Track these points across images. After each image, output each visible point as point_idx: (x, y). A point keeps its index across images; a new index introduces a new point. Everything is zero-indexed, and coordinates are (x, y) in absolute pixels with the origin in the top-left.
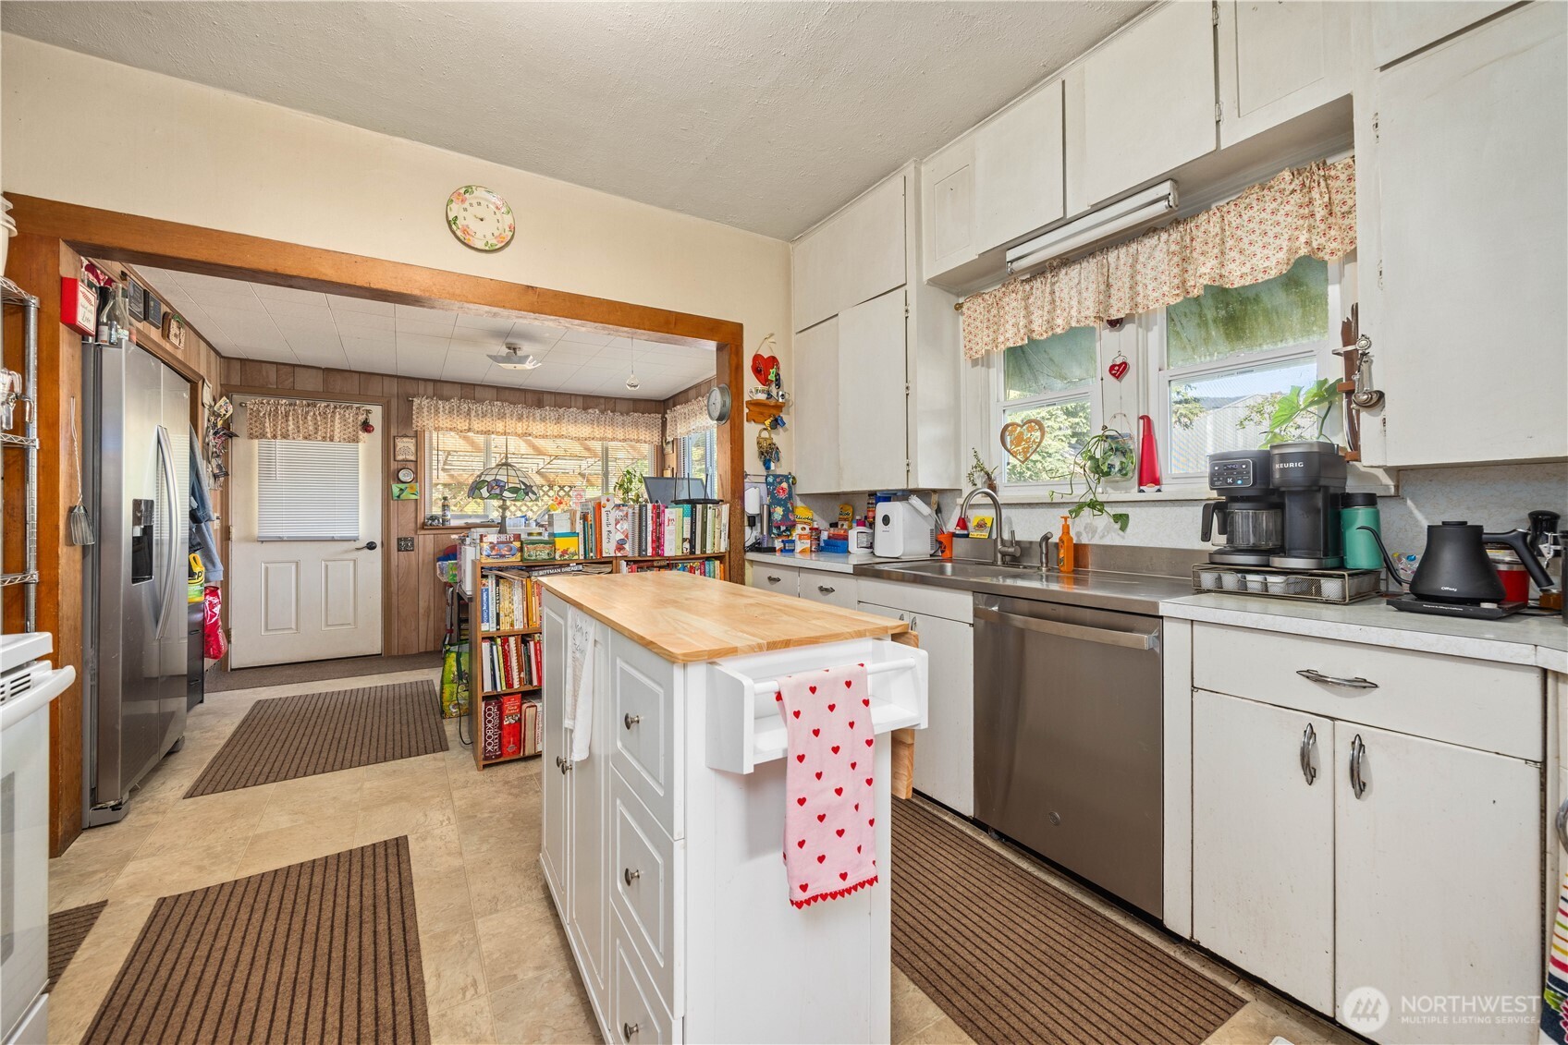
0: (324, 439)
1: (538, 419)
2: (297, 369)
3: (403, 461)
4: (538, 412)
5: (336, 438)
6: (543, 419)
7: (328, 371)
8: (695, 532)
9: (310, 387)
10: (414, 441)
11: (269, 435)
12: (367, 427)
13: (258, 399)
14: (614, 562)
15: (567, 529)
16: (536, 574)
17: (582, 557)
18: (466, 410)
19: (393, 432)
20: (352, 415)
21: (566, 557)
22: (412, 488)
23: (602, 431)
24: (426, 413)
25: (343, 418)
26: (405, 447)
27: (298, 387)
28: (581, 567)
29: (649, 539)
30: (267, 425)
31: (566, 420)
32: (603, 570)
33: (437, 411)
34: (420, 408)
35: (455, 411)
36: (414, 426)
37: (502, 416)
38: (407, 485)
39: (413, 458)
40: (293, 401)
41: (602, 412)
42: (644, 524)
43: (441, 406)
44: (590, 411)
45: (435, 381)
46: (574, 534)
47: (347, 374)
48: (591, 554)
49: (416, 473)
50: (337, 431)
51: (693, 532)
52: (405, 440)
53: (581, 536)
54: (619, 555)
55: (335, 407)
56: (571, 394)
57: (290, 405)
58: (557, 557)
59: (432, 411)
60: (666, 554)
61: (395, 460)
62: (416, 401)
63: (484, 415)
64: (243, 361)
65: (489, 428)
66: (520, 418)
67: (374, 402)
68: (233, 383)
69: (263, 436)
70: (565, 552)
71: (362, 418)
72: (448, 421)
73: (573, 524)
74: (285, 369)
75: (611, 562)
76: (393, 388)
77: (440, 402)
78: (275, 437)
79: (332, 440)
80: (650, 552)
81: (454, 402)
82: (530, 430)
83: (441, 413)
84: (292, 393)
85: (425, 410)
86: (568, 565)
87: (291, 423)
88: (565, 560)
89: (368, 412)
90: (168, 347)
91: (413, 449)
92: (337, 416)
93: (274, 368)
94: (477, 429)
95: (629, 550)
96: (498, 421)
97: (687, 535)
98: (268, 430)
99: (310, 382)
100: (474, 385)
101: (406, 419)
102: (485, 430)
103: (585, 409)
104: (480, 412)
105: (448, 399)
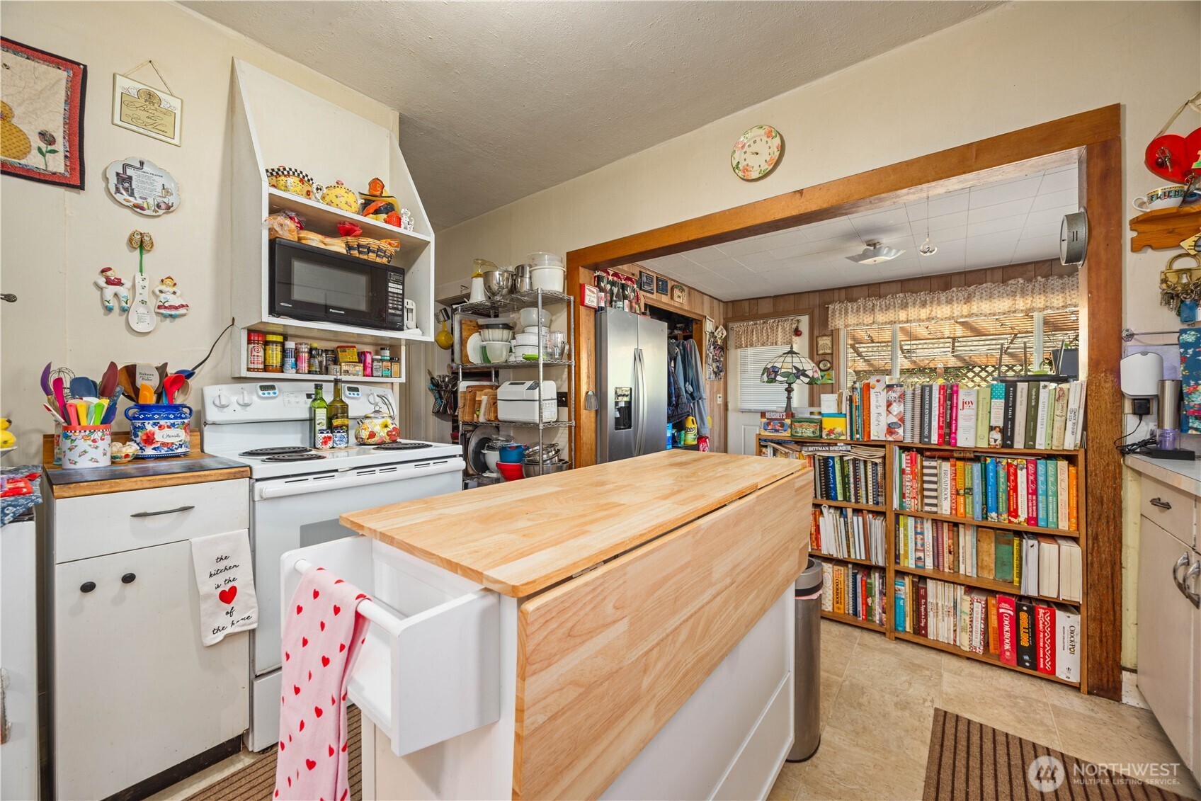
0: (772, 344)
1: (944, 302)
2: (759, 301)
3: (823, 354)
4: (943, 296)
5: (779, 343)
6: (949, 302)
7: (776, 297)
8: (1013, 420)
9: (765, 311)
10: (830, 338)
11: (743, 346)
12: (797, 333)
13: (738, 324)
14: (887, 446)
15: (834, 410)
16: (806, 450)
17: (849, 438)
18: (871, 307)
19: (816, 333)
20: (788, 325)
21: (833, 436)
22: (829, 375)
23: (1029, 302)
24: (838, 315)
25: (783, 329)
26: (825, 342)
27: (760, 312)
28: (849, 448)
29: (935, 424)
30: (743, 339)
31: (977, 297)
32: (874, 453)
33: (846, 312)
34: (834, 311)
35: (862, 309)
36: (829, 326)
37: (904, 306)
38: (825, 373)
39: (829, 351)
40: (755, 322)
41: (1029, 280)
42: (927, 406)
43: (850, 308)
44: (1012, 282)
45: (846, 288)
46: (840, 414)
47: (787, 297)
48: (858, 436)
49: (831, 363)
50: (780, 337)
51: (1009, 419)
52: (824, 338)
53: (848, 417)
54: (890, 439)
55: (779, 322)
56: (986, 270)
57: (754, 324)
58: (824, 436)
59: (843, 313)
60: (959, 445)
61: (817, 354)
62: (831, 307)
63: (888, 308)
64: (733, 302)
65: (892, 319)
66: (924, 305)
67: (802, 313)
68: (729, 317)
69: (741, 347)
70: (831, 432)
71: (794, 326)
72: (855, 318)
73: (839, 403)
74: (753, 302)
75: (883, 446)
76: (816, 300)
77: (849, 304)
78: (747, 347)
79: (776, 345)
80: (935, 439)
81: (861, 301)
82: (933, 314)
83: (850, 313)
84: (754, 317)
85: (838, 312)
86: (836, 445)
87: (754, 336)
88: (832, 439)
89: (798, 321)
90: (676, 304)
91: (829, 344)
92: (780, 327)
93: (747, 303)
94: (881, 321)
95: (907, 434)
96: (901, 311)
97: (998, 421)
98: (743, 342)
99: (766, 307)
100: (880, 283)
101: (824, 322)
102: (888, 321)
103: (1004, 281)
104: (883, 306)
105: (856, 300)
